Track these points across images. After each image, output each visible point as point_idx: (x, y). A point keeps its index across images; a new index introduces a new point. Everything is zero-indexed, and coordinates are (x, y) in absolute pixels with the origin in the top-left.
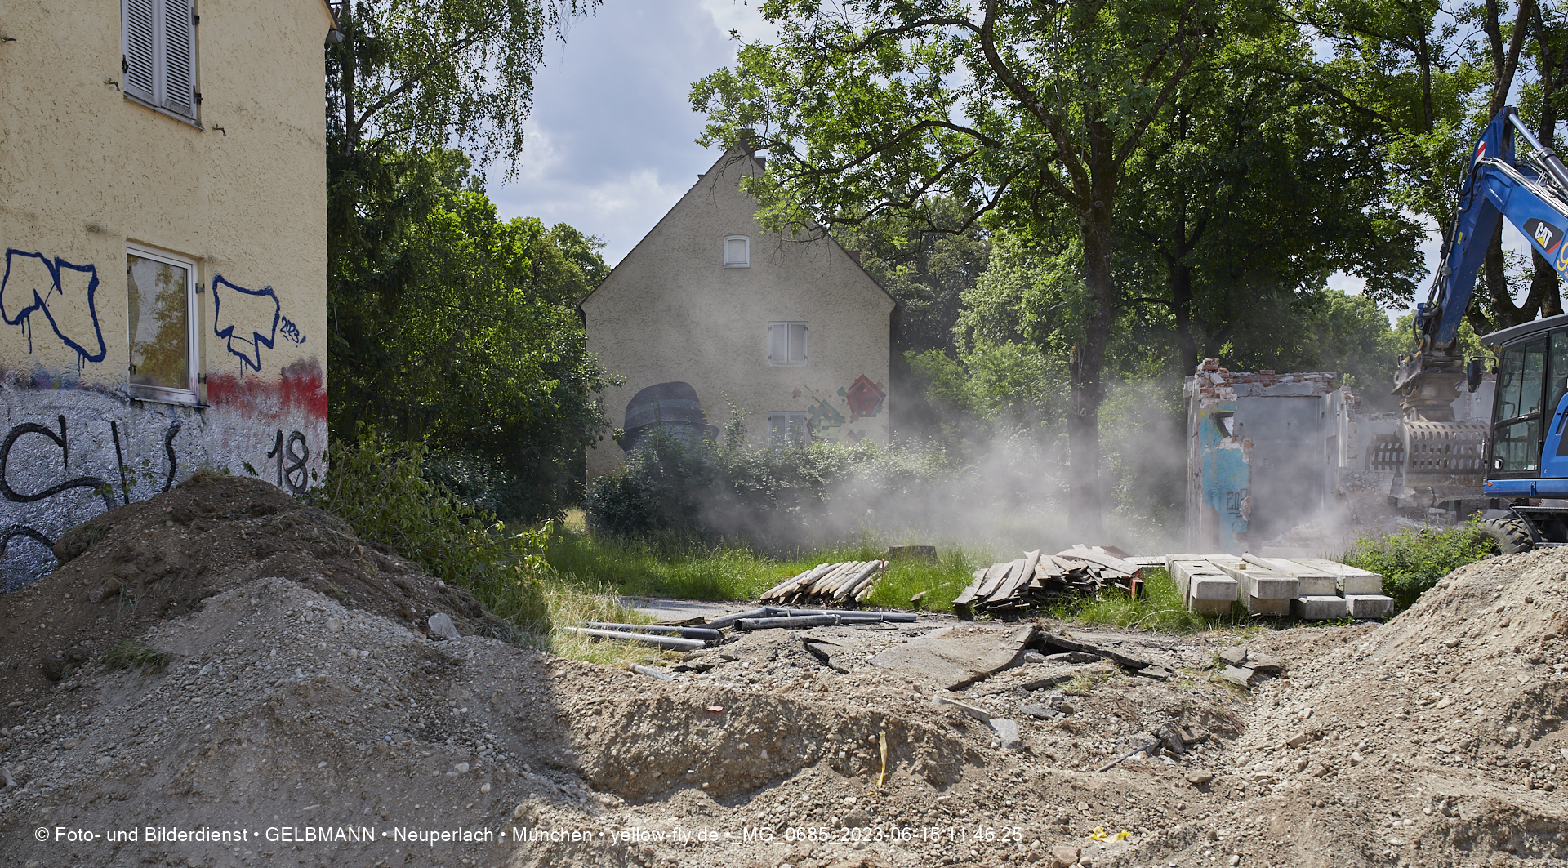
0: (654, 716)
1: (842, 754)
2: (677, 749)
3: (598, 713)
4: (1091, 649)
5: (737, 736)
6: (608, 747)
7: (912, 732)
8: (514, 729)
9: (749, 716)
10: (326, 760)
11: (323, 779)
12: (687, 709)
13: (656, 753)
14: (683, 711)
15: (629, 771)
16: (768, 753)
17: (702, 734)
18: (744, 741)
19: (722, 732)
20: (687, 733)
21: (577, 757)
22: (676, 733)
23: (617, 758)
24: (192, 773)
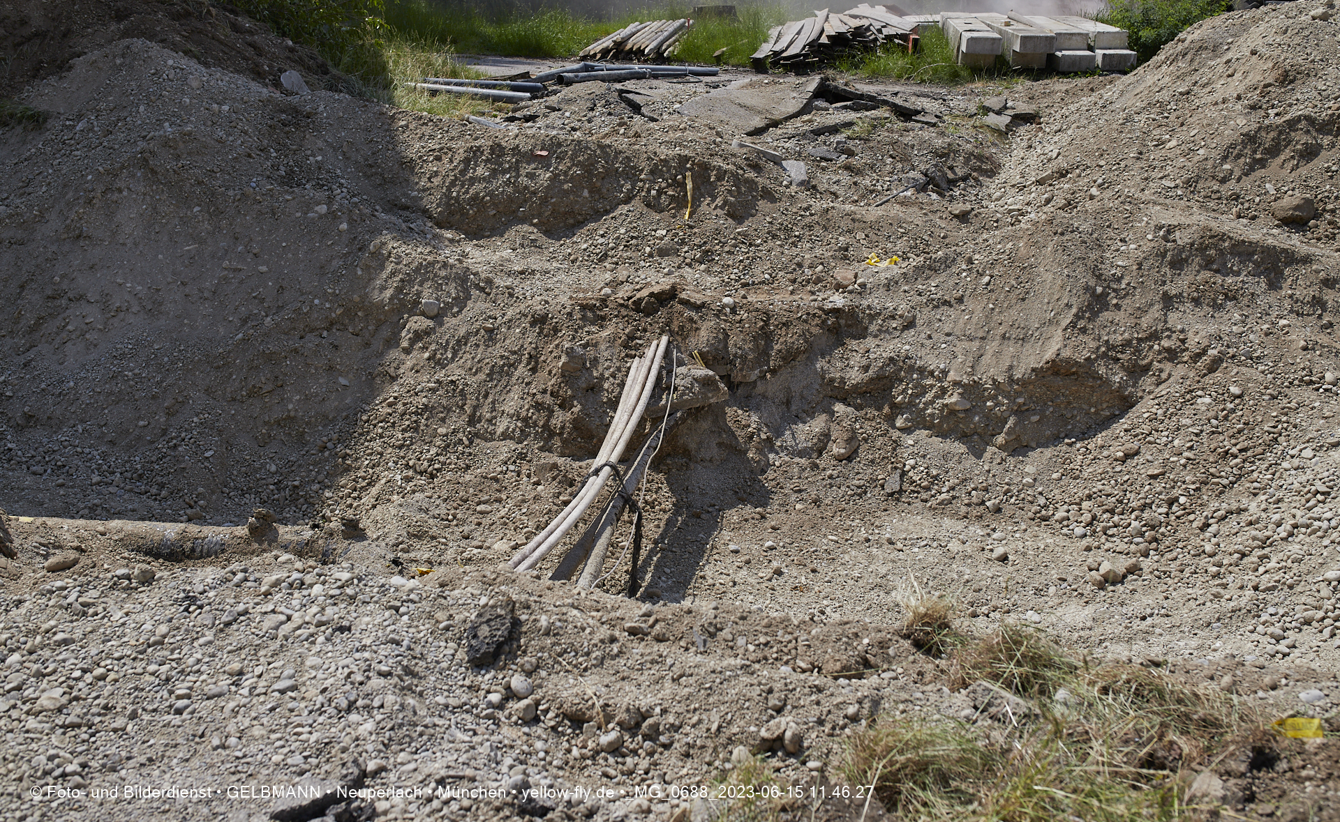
0: (487, 161)
1: (654, 192)
2: (510, 190)
3: (438, 159)
4: (872, 98)
5: (562, 177)
6: (449, 189)
7: (715, 172)
8: (365, 174)
9: (572, 159)
10: (199, 205)
11: (199, 222)
12: (517, 154)
13: (491, 194)
14: (513, 156)
15: (468, 210)
16: (589, 192)
17: (531, 176)
18: (567, 182)
19: (548, 174)
20: (518, 176)
21: (422, 198)
22: (508, 176)
23: (457, 199)
24: (81, 219)
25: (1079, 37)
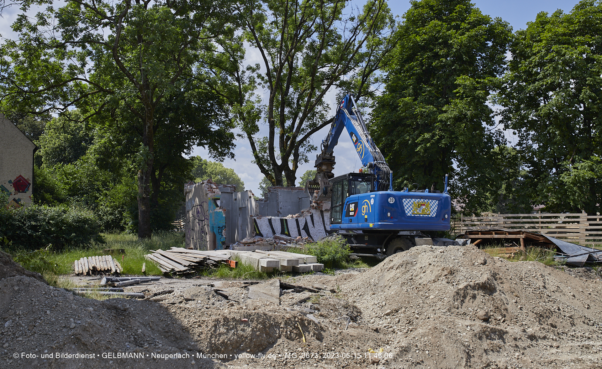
0: (223, 325)
1: (289, 333)
2: (236, 337)
3: (200, 326)
5: (255, 330)
6: (210, 340)
7: (306, 322)
9: (257, 321)
12: (235, 321)
13: (229, 340)
16: (265, 335)
17: (243, 330)
18: (258, 331)
19: (250, 329)
20: (237, 331)
22: (233, 331)
25: (301, 260)
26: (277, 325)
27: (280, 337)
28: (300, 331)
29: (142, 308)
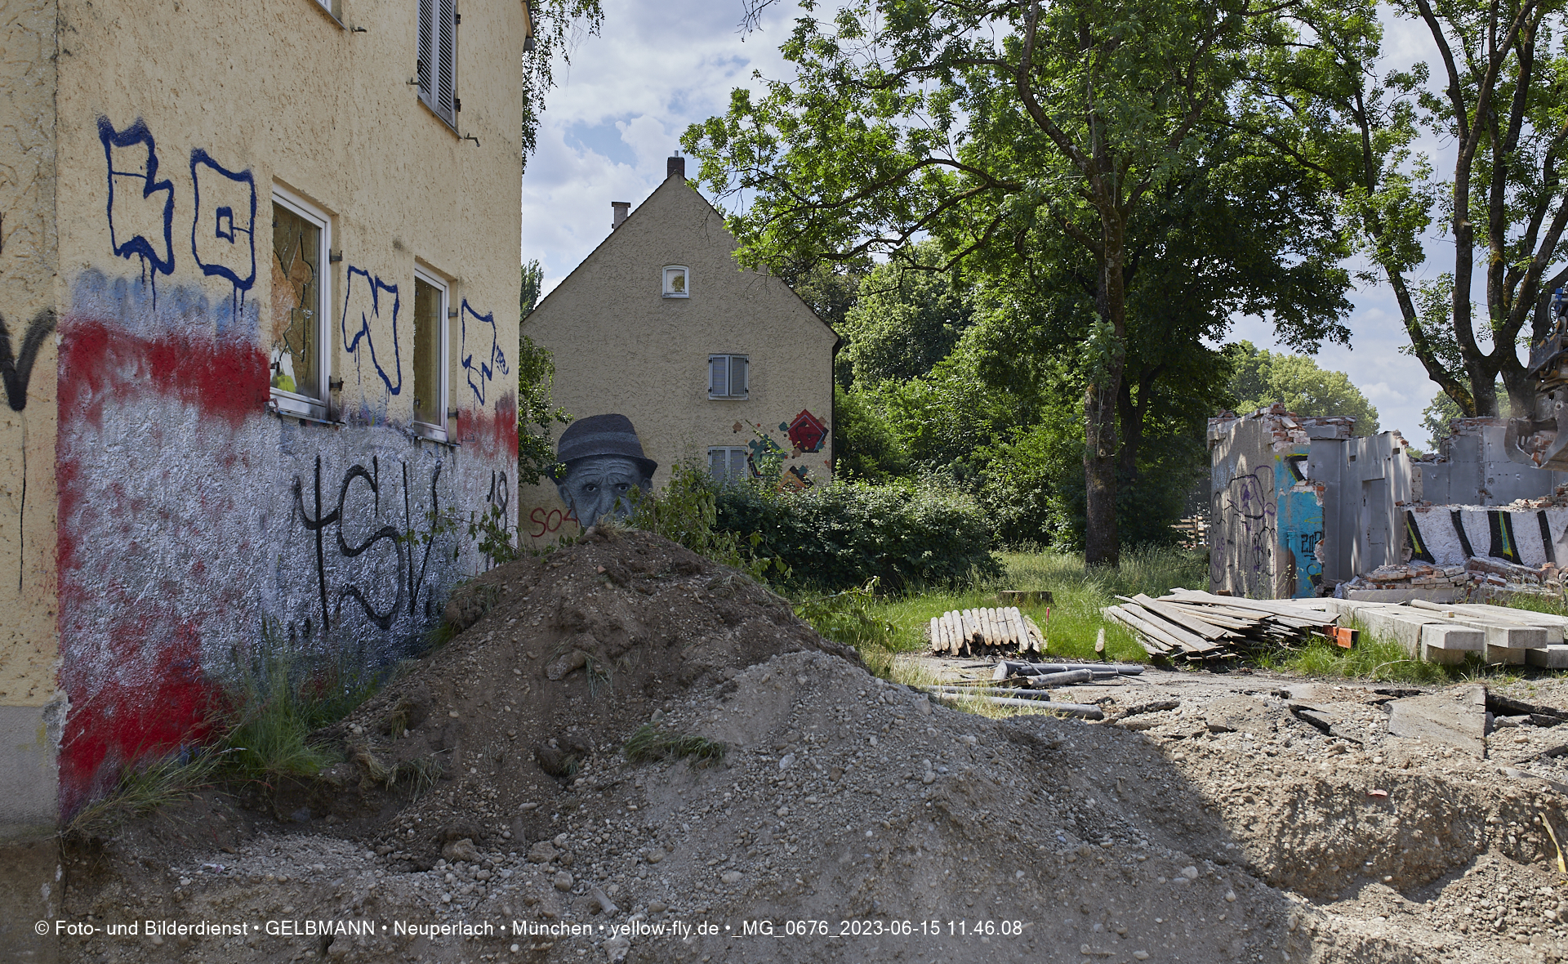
0: (1316, 803)
1: (1512, 839)
2: (1351, 839)
3: (1249, 800)
5: (1409, 823)
6: (1278, 839)
8: (1155, 821)
9: (1414, 799)
12: (1349, 794)
13: (1332, 845)
14: (1344, 795)
15: (1308, 867)
16: (1440, 840)
17: (1372, 821)
18: (1416, 828)
19: (1394, 820)
20: (1355, 822)
21: (1241, 852)
22: (1344, 821)
23: (1291, 852)
25: (1554, 631)
26: (1477, 815)
27: (1483, 849)
28: (1549, 838)
29: (1096, 744)
